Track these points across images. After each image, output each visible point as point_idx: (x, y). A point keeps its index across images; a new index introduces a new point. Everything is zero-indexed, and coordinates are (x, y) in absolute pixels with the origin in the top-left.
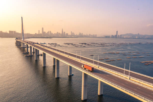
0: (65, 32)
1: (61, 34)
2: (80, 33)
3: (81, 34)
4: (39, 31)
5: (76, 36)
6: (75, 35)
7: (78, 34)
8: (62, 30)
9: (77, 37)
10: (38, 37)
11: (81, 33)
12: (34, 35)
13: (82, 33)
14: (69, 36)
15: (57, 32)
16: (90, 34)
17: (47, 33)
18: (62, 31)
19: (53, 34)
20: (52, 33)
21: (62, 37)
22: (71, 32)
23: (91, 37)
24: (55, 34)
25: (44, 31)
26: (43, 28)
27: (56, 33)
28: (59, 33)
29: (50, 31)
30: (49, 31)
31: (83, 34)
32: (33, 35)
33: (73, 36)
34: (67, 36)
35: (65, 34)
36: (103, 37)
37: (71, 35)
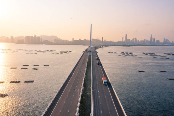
0: (154, 39)
1: (149, 41)
4: (123, 38)
6: (171, 42)
8: (151, 36)
12: (117, 42)
14: (160, 43)
15: (145, 40)
17: (131, 41)
18: (151, 38)
19: (139, 41)
20: (138, 40)
21: (150, 44)
22: (164, 38)
24: (141, 41)
25: (127, 38)
26: (126, 35)
28: (147, 41)
29: (136, 38)
30: (134, 38)
32: (115, 42)
33: (166, 44)
34: (157, 44)
35: (155, 42)
37: (164, 43)
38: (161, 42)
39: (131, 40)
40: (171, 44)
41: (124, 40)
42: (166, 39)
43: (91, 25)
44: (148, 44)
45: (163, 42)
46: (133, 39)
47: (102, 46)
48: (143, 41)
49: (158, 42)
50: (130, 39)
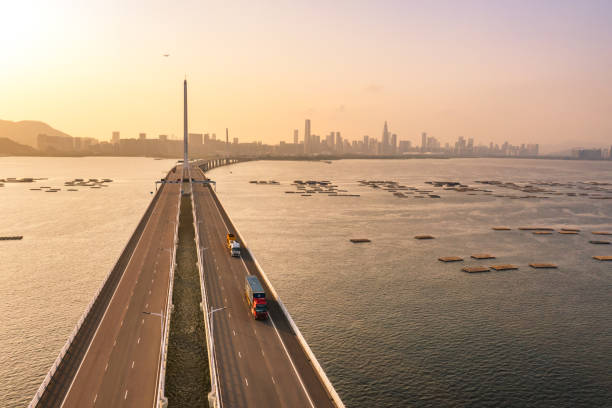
0: (395, 136)
1: (379, 144)
2: (461, 139)
3: (464, 142)
4: (296, 132)
5: (443, 150)
6: (443, 146)
7: (452, 145)
8: (386, 126)
9: (446, 154)
10: (286, 155)
11: (466, 139)
12: (277, 147)
13: (471, 141)
14: (413, 150)
15: (366, 138)
16: (506, 143)
17: (323, 141)
18: (386, 134)
19: (349, 144)
20: (346, 141)
21: (382, 154)
22: (424, 135)
23: (512, 154)
24: (354, 142)
25: (312, 134)
26: (308, 123)
27: (362, 139)
28: (374, 141)
29: (338, 134)
30: (333, 134)
31: (475, 144)
32: (271, 147)
33: (428, 153)
34: (405, 153)
35: (398, 145)
36: (570, 154)
37: (423, 149)
38: (413, 145)
39: (323, 138)
40: (442, 153)
41: (302, 138)
42: (428, 136)
43: (185, 83)
44: (377, 154)
45: (420, 146)
46: (329, 134)
47: (228, 160)
48: (360, 142)
49: (406, 144)
50: (319, 137)
